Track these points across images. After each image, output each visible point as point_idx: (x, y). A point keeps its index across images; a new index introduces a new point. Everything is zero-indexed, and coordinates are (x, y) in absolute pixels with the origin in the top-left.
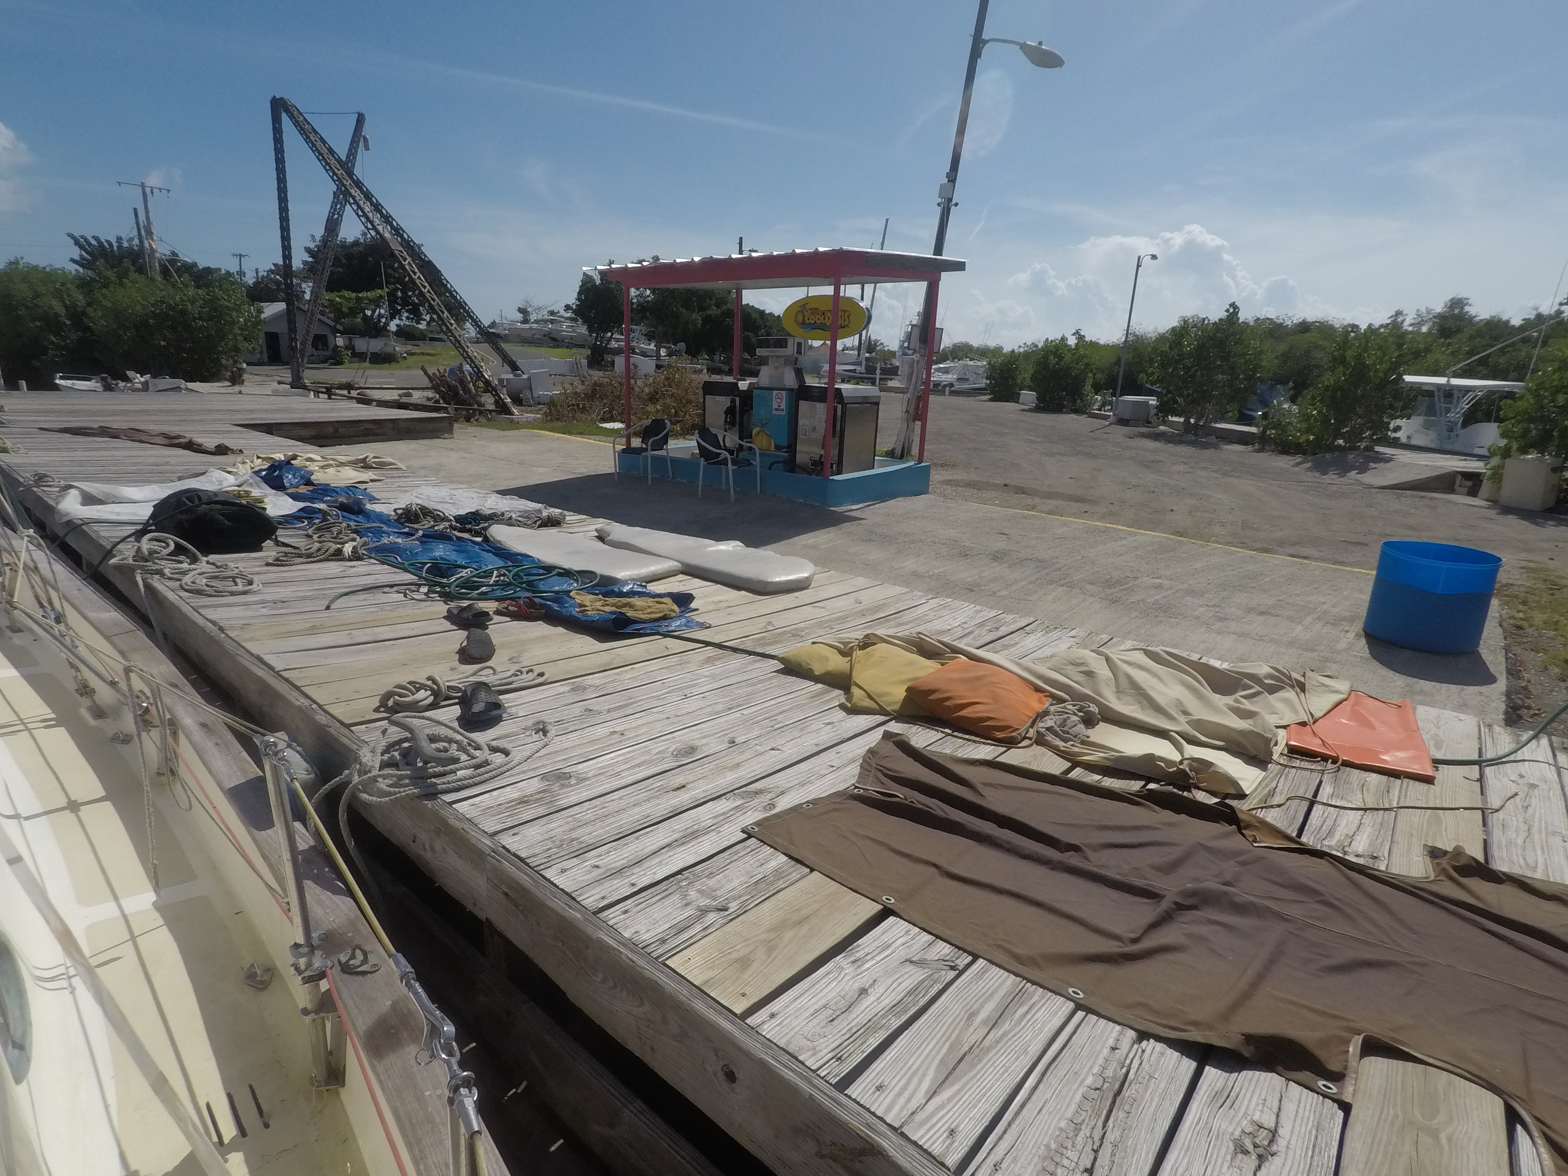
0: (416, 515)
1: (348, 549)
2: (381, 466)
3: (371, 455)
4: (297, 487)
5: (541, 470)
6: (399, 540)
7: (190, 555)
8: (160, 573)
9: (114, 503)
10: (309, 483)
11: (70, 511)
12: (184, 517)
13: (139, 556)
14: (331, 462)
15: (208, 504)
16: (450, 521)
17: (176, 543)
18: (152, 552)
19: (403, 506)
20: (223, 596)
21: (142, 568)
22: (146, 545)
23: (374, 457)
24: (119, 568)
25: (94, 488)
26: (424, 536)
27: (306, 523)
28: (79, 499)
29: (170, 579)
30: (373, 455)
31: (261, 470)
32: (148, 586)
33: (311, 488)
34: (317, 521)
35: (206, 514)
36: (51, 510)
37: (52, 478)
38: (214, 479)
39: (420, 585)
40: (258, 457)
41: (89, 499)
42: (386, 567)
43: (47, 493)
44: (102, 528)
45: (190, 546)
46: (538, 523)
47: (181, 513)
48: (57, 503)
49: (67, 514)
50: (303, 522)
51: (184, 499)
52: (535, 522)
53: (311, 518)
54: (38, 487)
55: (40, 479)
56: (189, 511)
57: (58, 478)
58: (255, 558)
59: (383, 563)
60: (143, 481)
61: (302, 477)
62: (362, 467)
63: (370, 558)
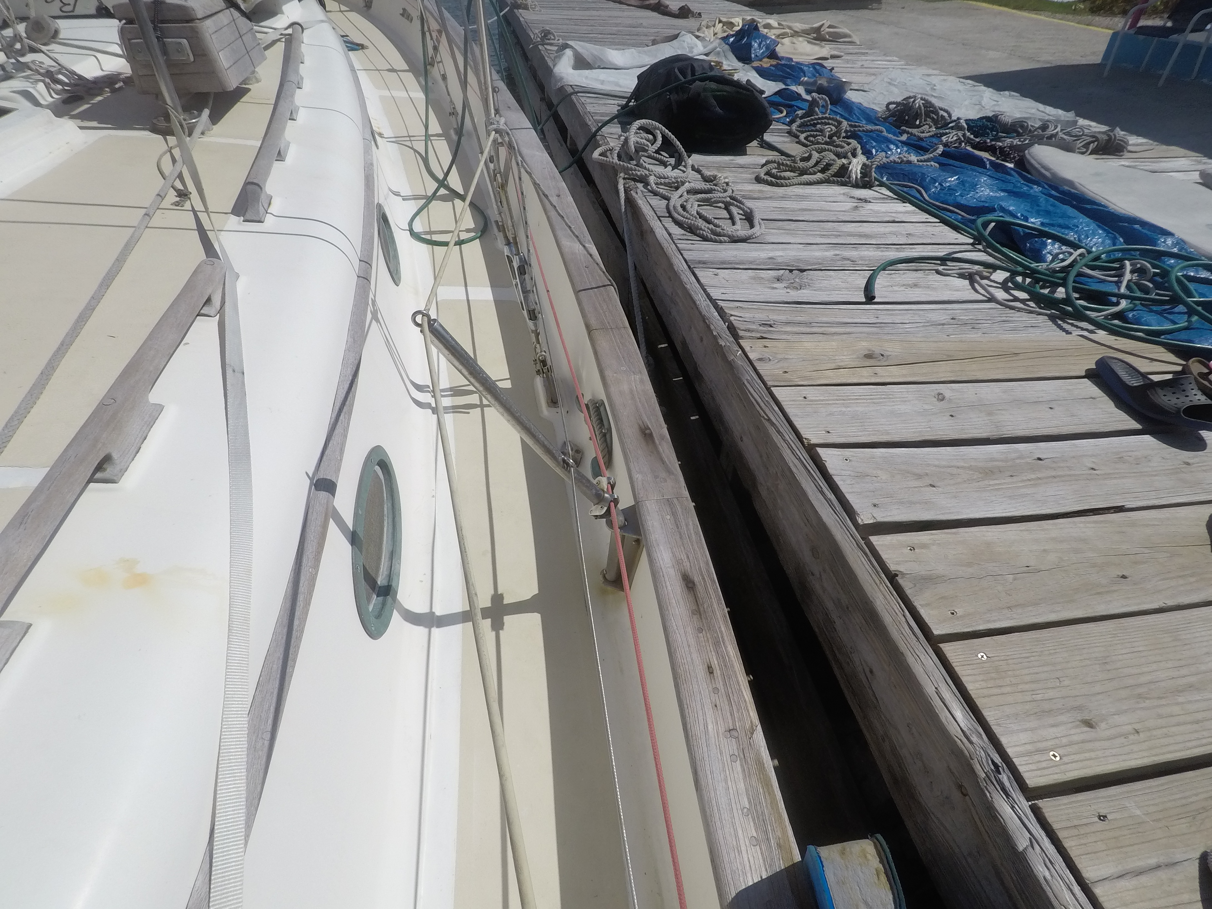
0: (917, 115)
1: (856, 165)
2: (835, 38)
3: (827, 24)
4: (761, 60)
5: (992, 54)
6: (913, 158)
7: (676, 155)
8: (644, 180)
9: (599, 68)
10: (773, 55)
11: (563, 75)
12: (674, 97)
13: (625, 154)
14: (788, 31)
15: (702, 80)
16: (960, 128)
17: (664, 137)
18: (640, 149)
19: (899, 100)
20: (721, 242)
21: (626, 170)
22: (634, 137)
23: (829, 27)
24: (603, 166)
25: (586, 49)
26: (944, 154)
27: (785, 113)
28: (572, 62)
29: (655, 194)
30: (829, 23)
31: (728, 37)
32: (630, 202)
33: (774, 62)
34: (800, 113)
35: (699, 95)
36: (549, 71)
37: (554, 36)
38: (685, 45)
39: (994, 268)
40: (720, 22)
41: (581, 63)
42: (909, 207)
43: (548, 50)
44: (588, 100)
45: (678, 143)
46: (1092, 146)
47: (670, 91)
48: (554, 66)
49: (561, 79)
50: (782, 112)
51: (676, 70)
52: (1086, 146)
53: (791, 106)
54: (543, 45)
55: (546, 34)
56: (681, 88)
57: (559, 36)
58: (742, 167)
59: (903, 199)
60: (623, 44)
61: (768, 47)
62: (815, 39)
63: (882, 185)
